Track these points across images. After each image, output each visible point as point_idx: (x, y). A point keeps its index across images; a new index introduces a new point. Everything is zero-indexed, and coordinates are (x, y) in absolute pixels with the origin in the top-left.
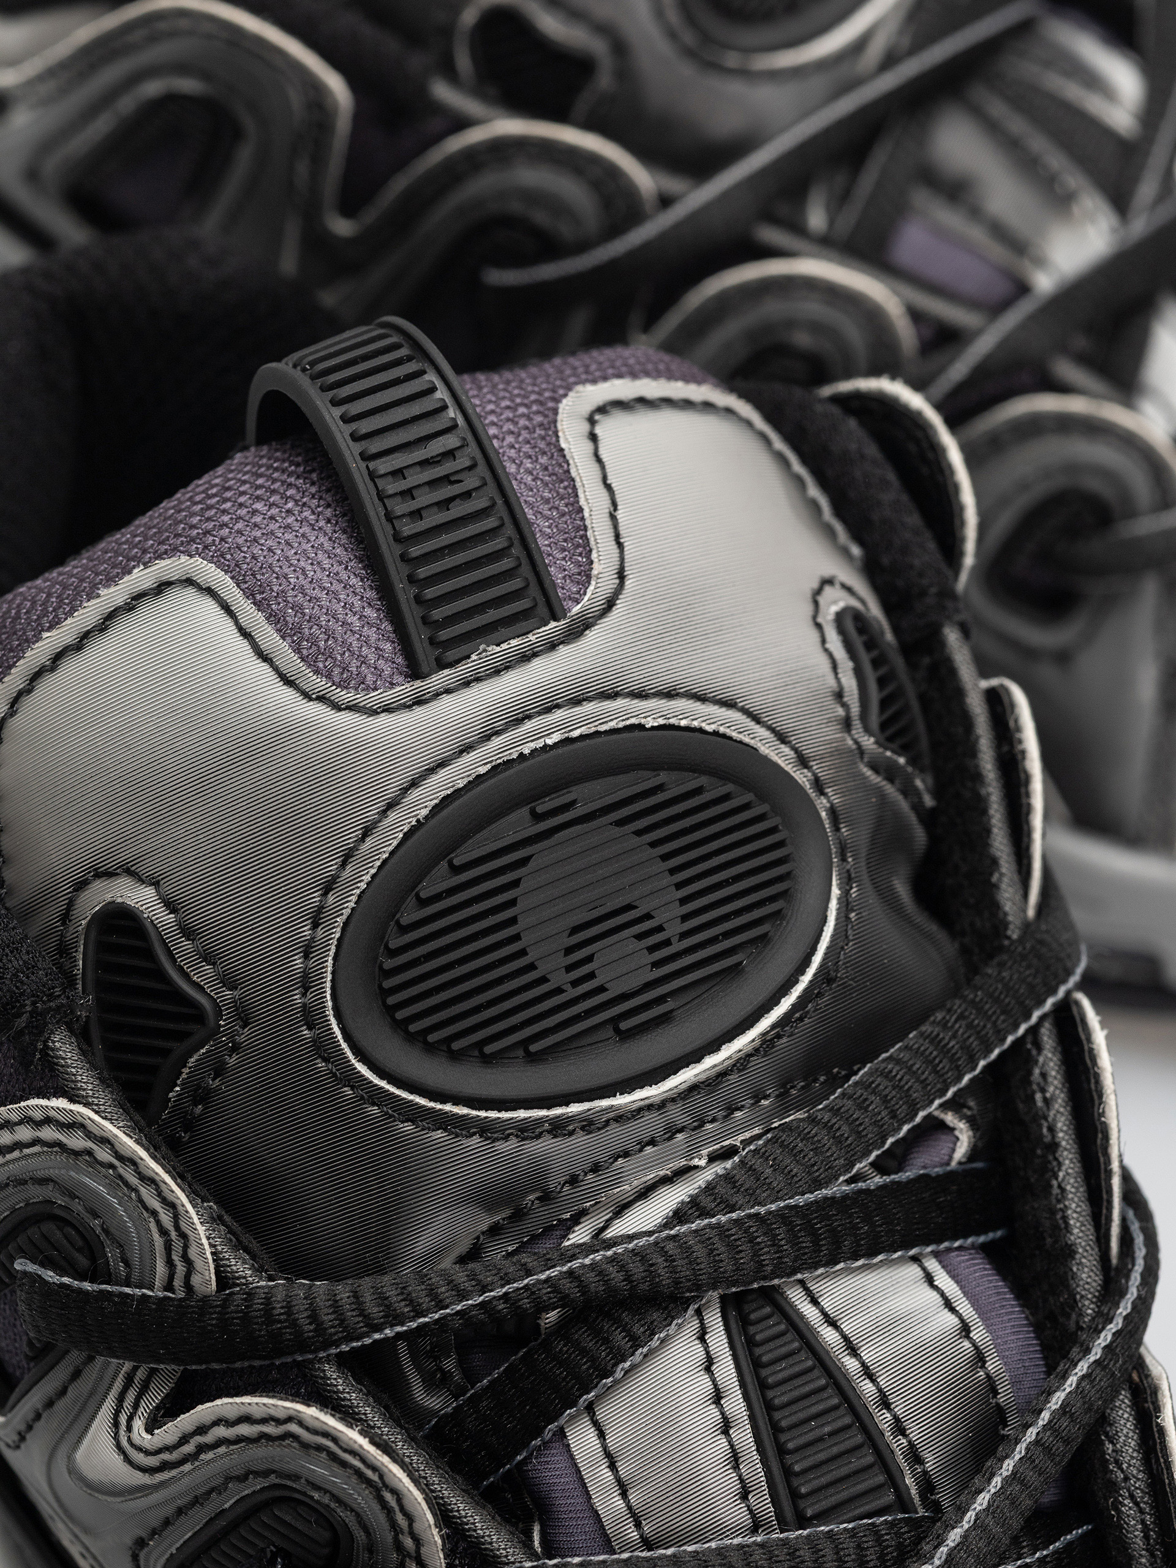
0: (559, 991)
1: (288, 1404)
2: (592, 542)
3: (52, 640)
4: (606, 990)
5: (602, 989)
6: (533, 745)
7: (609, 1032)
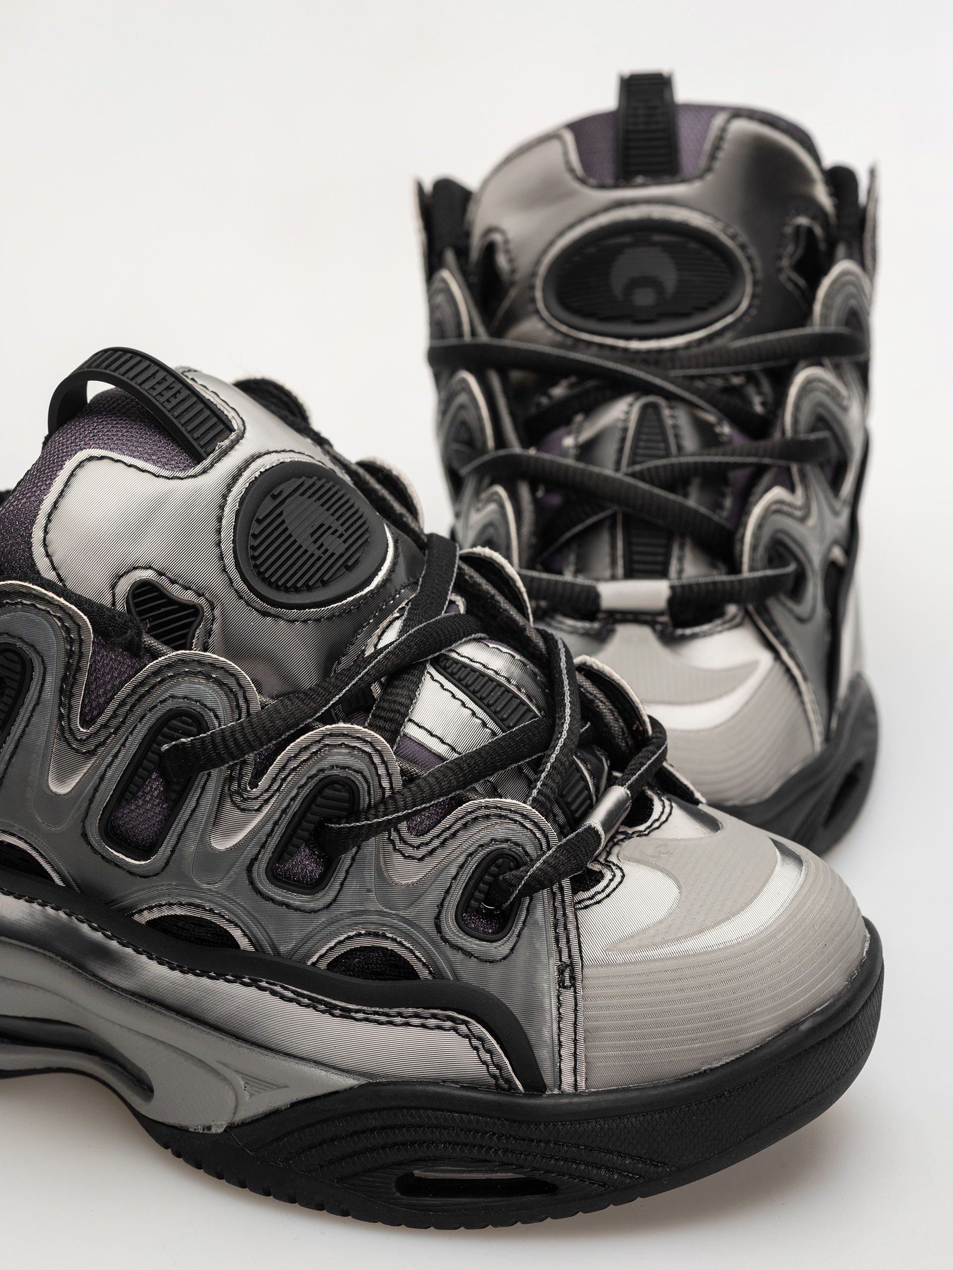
0: (319, 558)
1: (323, 728)
4: (335, 554)
5: (333, 554)
7: (343, 570)
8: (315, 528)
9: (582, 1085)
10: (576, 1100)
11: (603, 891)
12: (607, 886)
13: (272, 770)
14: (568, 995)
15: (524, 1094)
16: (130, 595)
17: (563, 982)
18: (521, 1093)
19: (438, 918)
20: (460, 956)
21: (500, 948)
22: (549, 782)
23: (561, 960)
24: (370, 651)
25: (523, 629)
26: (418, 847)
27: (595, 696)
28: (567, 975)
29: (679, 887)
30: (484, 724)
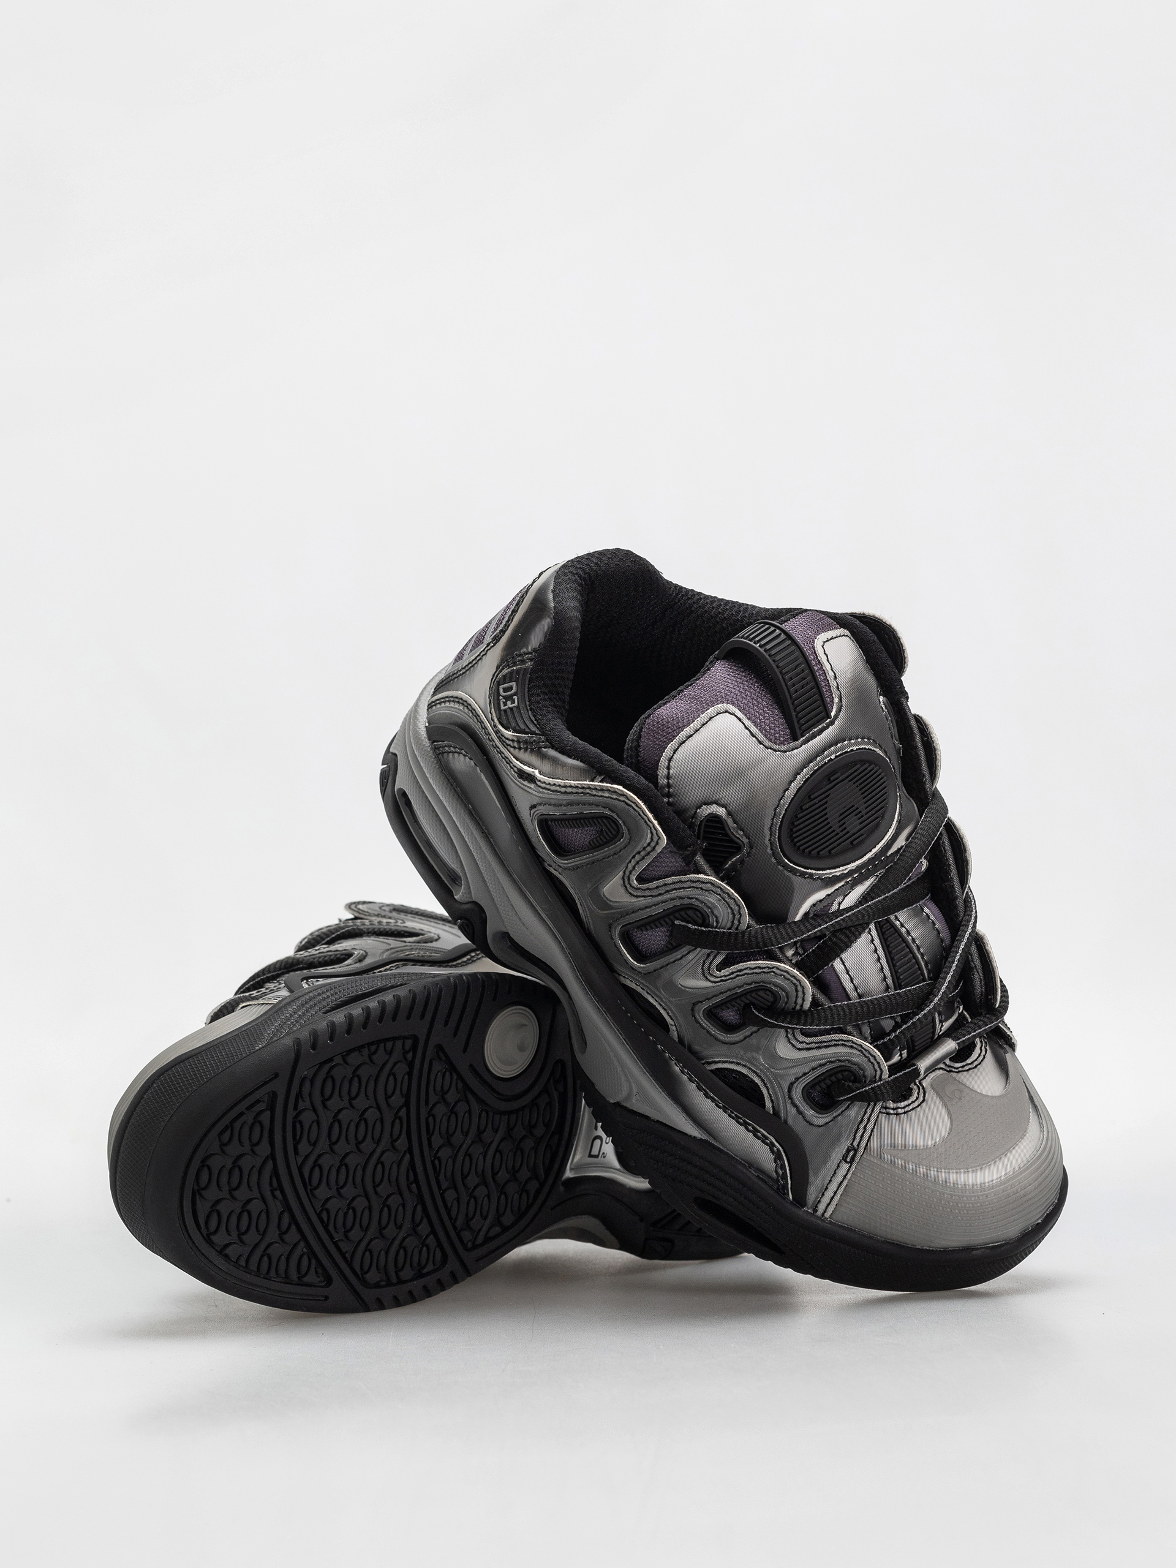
0: (837, 835)
1: (774, 963)
2: (833, 691)
3: (687, 731)
6: (828, 759)
8: (845, 809)
9: (827, 1215)
10: (819, 1222)
11: (904, 1108)
12: (909, 1105)
13: (733, 968)
14: (845, 1166)
15: (791, 1202)
16: (705, 820)
17: (847, 1157)
18: (789, 1200)
19: (792, 1084)
20: (794, 1110)
21: (821, 1120)
22: (906, 1032)
23: (852, 1144)
24: (835, 907)
25: (957, 898)
26: (802, 1043)
27: (975, 966)
28: (851, 1153)
29: (951, 1129)
30: (885, 978)
